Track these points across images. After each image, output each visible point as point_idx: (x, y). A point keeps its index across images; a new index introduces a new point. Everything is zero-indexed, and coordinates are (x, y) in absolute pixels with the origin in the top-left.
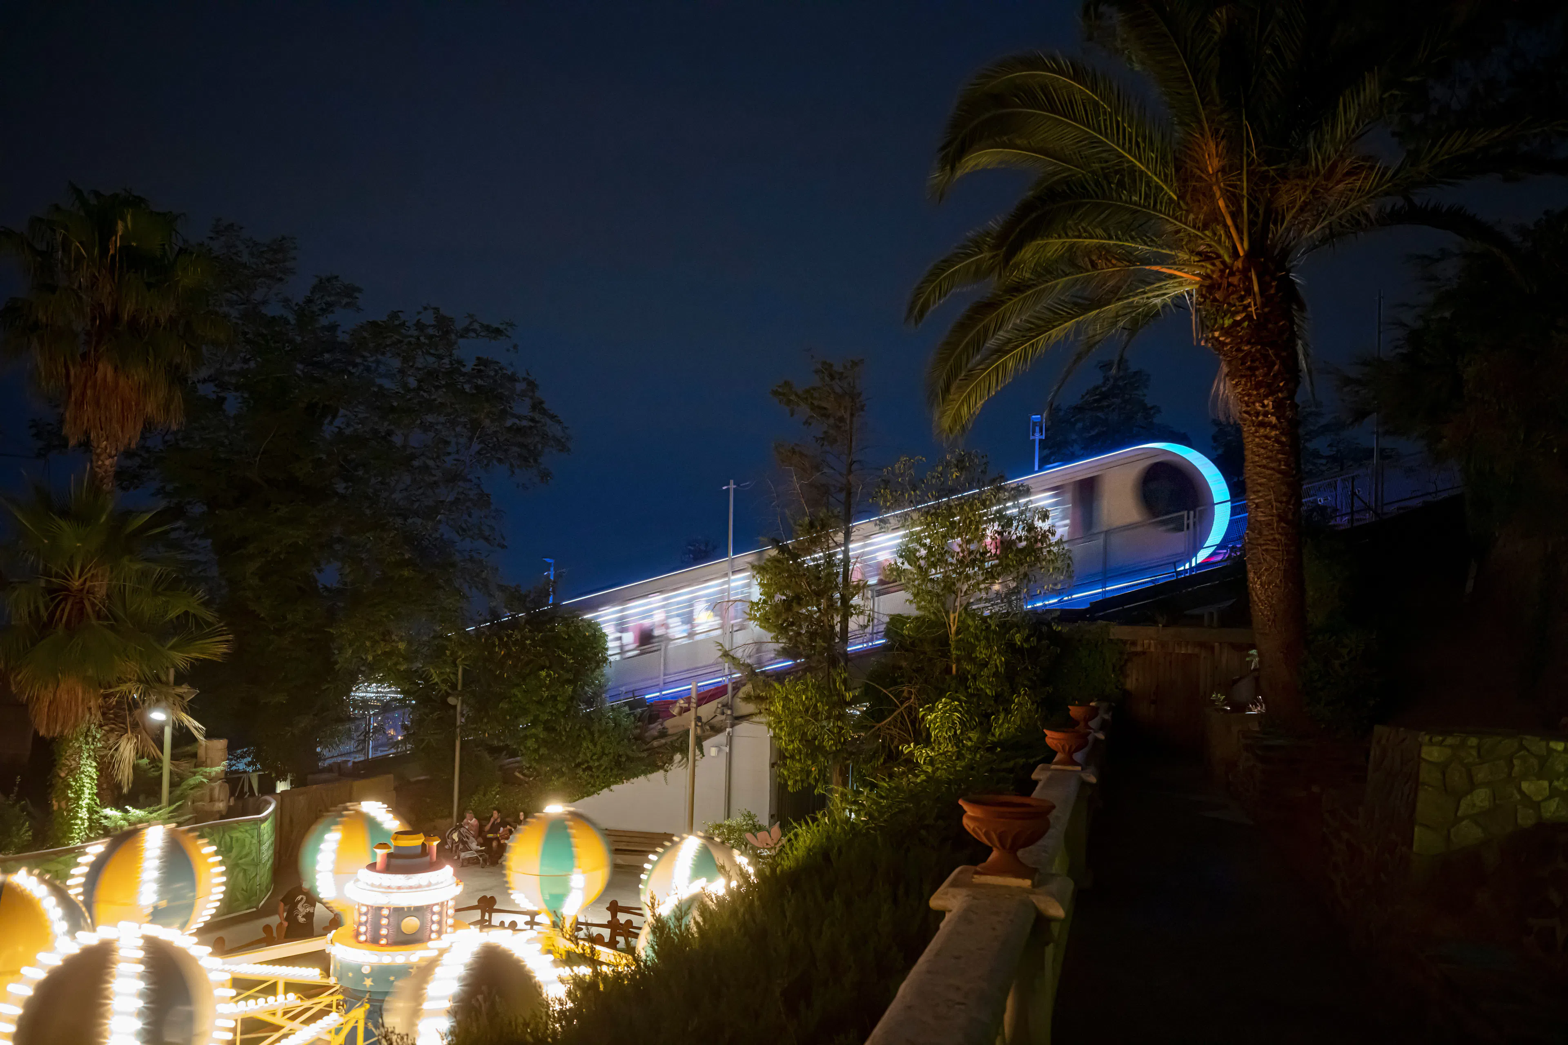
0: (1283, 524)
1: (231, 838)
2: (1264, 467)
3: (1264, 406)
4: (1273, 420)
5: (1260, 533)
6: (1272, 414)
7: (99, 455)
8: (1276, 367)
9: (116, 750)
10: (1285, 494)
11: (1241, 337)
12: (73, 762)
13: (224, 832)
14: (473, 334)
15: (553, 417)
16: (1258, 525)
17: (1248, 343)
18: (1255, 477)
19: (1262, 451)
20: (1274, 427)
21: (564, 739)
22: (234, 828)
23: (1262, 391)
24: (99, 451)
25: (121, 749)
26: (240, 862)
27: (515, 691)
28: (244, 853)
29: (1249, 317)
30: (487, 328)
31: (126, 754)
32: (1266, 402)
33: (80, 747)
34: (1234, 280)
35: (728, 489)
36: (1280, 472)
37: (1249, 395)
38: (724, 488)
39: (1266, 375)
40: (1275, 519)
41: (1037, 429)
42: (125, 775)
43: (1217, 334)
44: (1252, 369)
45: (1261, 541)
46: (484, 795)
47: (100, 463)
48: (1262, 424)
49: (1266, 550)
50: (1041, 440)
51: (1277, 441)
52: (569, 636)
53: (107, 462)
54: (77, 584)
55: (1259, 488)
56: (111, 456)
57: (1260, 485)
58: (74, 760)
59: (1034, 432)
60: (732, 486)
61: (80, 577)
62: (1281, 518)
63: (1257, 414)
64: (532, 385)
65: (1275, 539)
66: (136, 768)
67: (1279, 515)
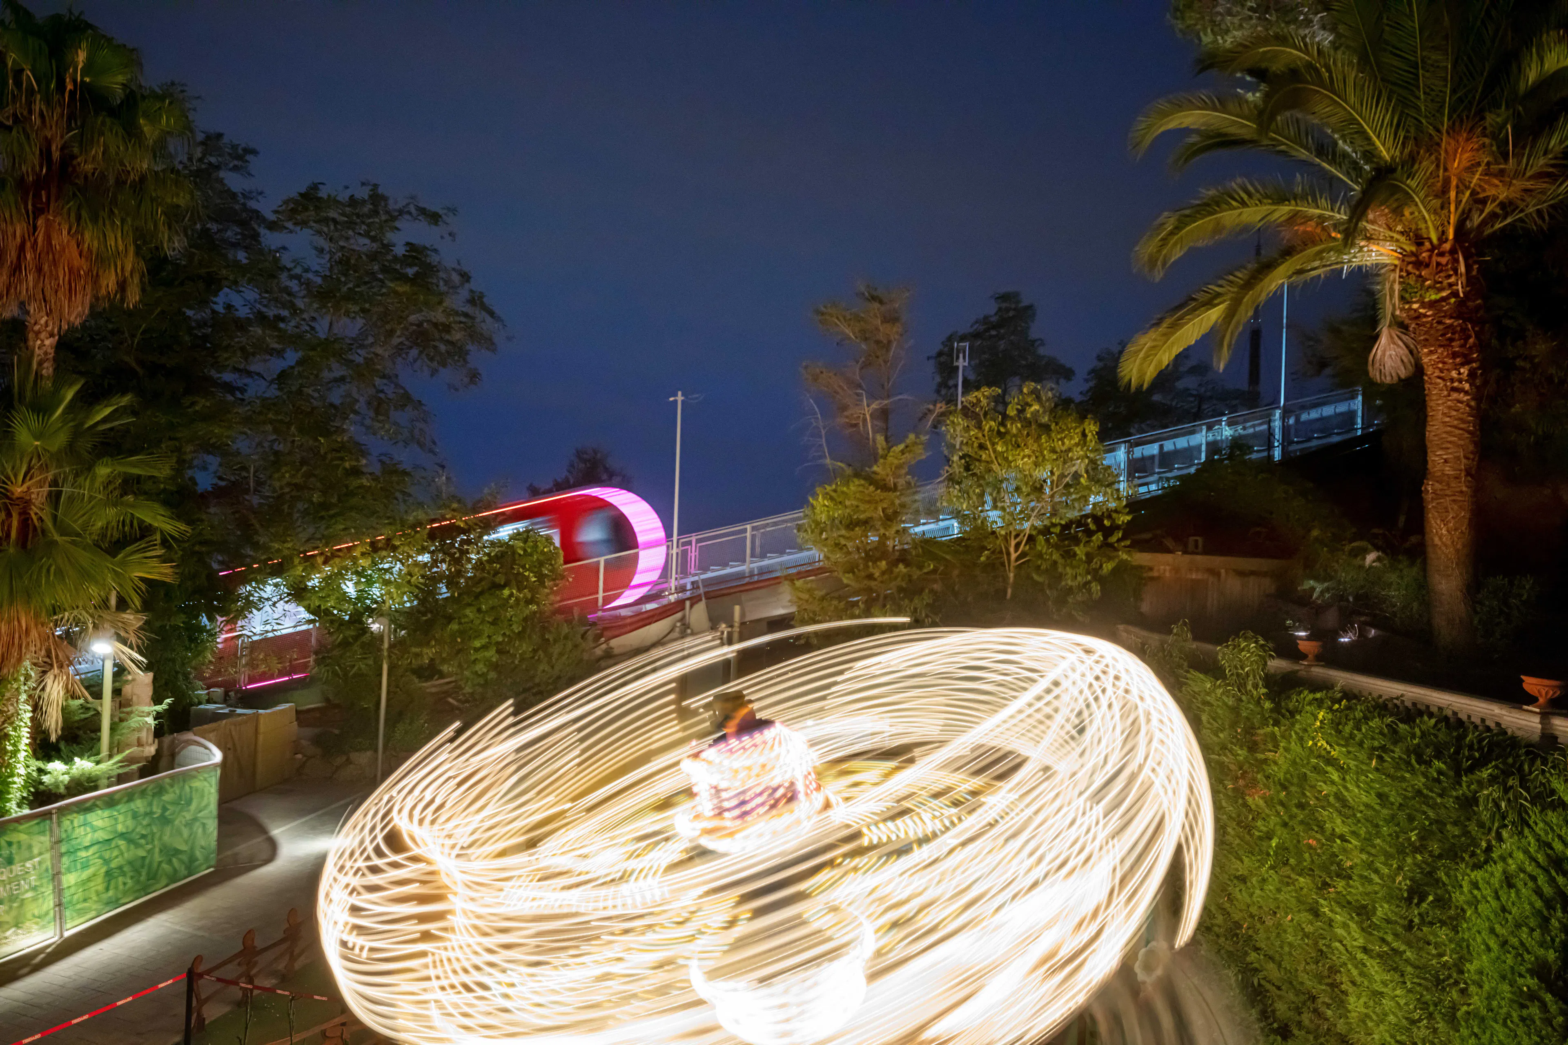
0: (1469, 478)
1: (191, 788)
2: (1455, 427)
3: (1460, 374)
4: (1467, 386)
5: (1448, 485)
6: (1467, 381)
7: (38, 333)
8: (1471, 340)
9: (43, 689)
10: (1472, 453)
11: (1445, 312)
12: (11, 708)
13: (184, 781)
14: (407, 217)
15: (492, 314)
16: (1446, 478)
17: (1451, 317)
18: (1444, 435)
19: (1454, 413)
20: (1466, 393)
21: (517, 662)
22: (195, 777)
23: (1458, 360)
24: (37, 328)
25: (48, 689)
26: (199, 815)
27: (468, 611)
28: (203, 804)
29: (1455, 294)
30: (423, 211)
31: (54, 696)
32: (1462, 370)
33: (17, 689)
34: (1443, 260)
35: (676, 401)
36: (1469, 432)
37: (1444, 363)
38: (671, 399)
39: (1461, 346)
40: (1463, 474)
41: (961, 356)
42: (53, 721)
43: (1415, 306)
44: (1451, 340)
45: (1448, 492)
46: (410, 724)
47: (39, 342)
48: (1454, 389)
49: (1454, 501)
50: (964, 367)
51: (1468, 405)
52: (525, 550)
53: (47, 342)
54: (19, 490)
55: (1449, 445)
56: (52, 335)
57: (1450, 442)
58: (12, 705)
59: (958, 358)
60: (680, 398)
61: (23, 482)
62: (1468, 473)
63: (1452, 380)
64: (465, 277)
65: (1462, 492)
66: (65, 710)
67: (1466, 470)
